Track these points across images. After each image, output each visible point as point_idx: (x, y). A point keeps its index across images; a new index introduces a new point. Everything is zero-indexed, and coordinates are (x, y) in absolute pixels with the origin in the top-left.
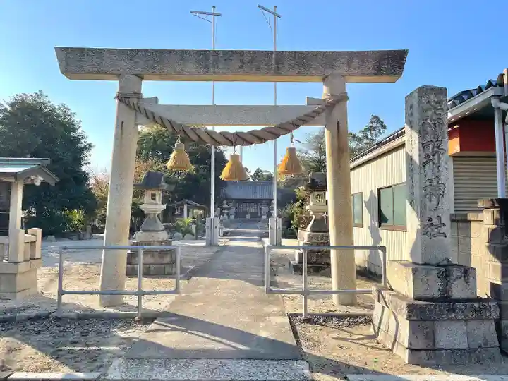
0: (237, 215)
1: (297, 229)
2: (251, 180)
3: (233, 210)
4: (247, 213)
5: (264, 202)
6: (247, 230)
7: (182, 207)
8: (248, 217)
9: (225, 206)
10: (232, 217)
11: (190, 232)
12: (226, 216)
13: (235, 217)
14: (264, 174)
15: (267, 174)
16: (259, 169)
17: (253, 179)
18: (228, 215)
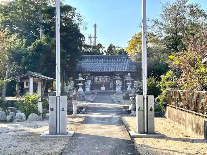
0: (92, 87)
1: (165, 106)
2: (105, 54)
3: (89, 82)
4: (102, 85)
5: (118, 75)
6: (103, 105)
7: (27, 80)
8: (103, 88)
9: (81, 79)
10: (88, 89)
11: (36, 111)
12: (81, 89)
13: (91, 89)
14: (116, 49)
15: (120, 49)
16: (112, 45)
17: (107, 54)
18: (84, 87)
